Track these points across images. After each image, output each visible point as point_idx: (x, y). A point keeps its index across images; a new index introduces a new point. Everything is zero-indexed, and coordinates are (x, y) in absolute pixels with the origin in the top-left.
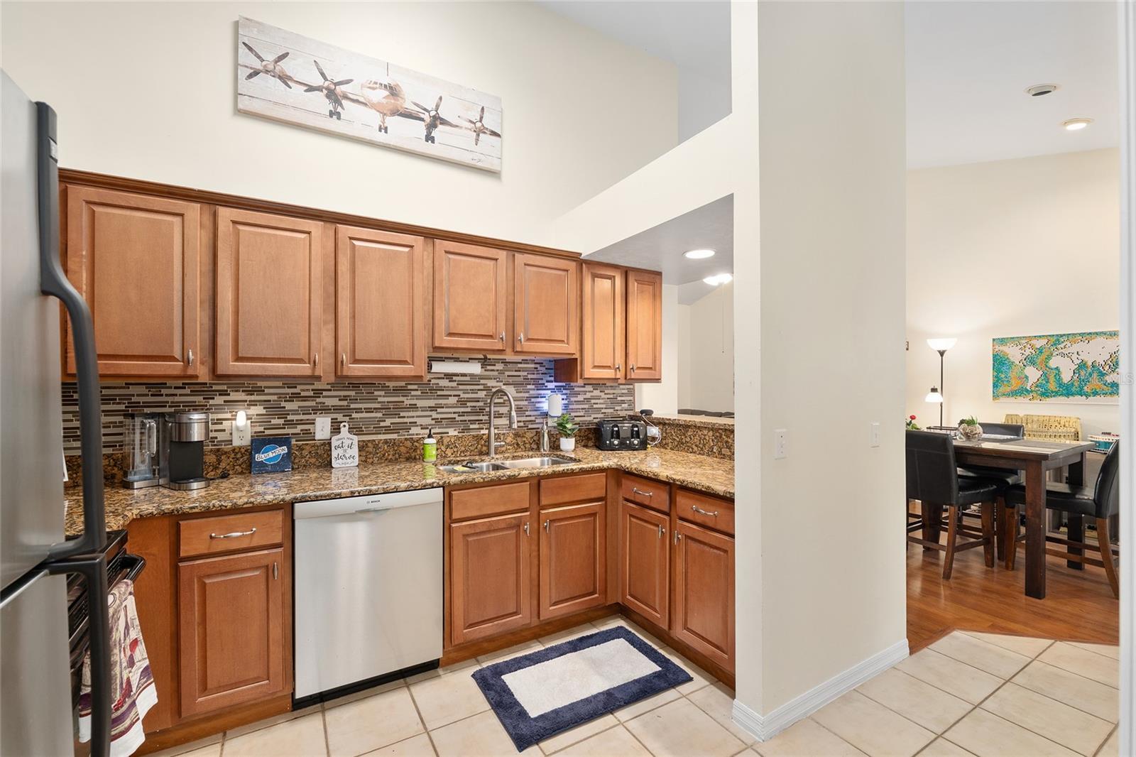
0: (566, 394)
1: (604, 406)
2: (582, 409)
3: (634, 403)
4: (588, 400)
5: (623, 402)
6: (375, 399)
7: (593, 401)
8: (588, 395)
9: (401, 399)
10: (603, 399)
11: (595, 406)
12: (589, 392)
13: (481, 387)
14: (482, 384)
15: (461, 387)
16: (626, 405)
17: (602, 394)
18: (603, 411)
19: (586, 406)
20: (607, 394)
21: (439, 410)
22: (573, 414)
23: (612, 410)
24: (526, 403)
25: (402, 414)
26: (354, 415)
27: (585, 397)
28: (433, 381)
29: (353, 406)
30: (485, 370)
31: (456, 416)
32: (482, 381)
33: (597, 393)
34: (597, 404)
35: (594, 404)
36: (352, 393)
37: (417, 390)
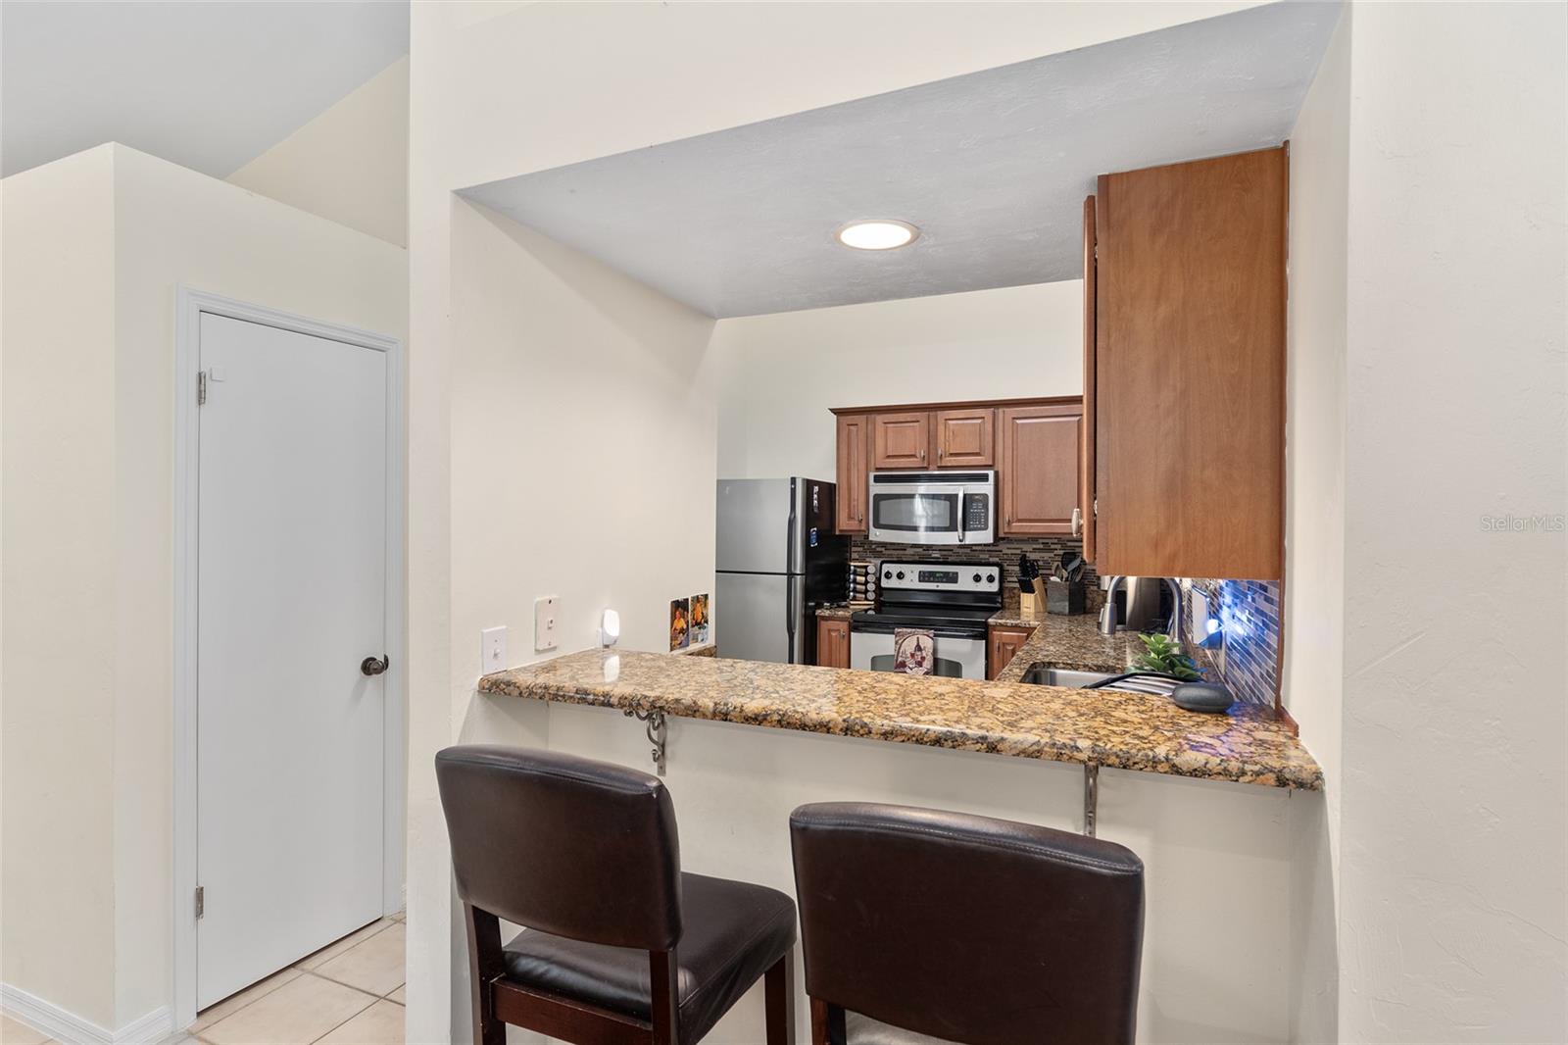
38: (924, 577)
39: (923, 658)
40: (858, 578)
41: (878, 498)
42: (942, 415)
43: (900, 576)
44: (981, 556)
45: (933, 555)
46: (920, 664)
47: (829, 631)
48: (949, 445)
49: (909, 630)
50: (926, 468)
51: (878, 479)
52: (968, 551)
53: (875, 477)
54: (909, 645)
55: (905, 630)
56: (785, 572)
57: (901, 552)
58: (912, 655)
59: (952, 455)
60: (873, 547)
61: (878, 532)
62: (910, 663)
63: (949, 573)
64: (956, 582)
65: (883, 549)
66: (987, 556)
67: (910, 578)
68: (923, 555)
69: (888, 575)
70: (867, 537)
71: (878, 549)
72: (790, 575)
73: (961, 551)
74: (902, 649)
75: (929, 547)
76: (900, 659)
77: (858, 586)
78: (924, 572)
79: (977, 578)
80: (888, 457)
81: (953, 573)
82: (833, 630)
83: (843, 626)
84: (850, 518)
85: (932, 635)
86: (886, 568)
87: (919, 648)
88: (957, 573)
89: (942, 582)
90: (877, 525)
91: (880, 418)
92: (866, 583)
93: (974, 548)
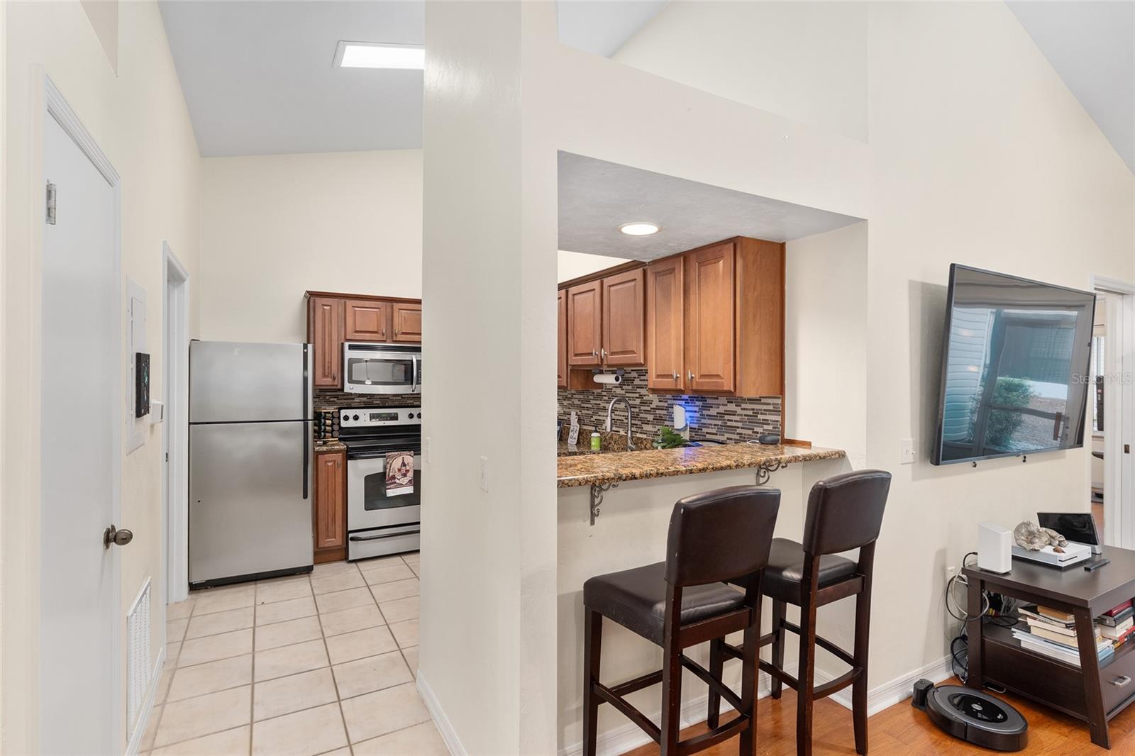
0: (699, 406)
1: (740, 425)
2: (714, 425)
3: (783, 425)
4: (721, 415)
5: (766, 422)
6: (588, 401)
7: (727, 417)
8: (722, 409)
9: (598, 402)
10: (738, 415)
11: (729, 423)
12: (723, 405)
13: (637, 395)
14: (639, 393)
15: (627, 395)
16: (770, 427)
17: (739, 410)
18: (739, 431)
19: (719, 423)
20: (744, 409)
21: (616, 412)
22: (705, 430)
23: (750, 432)
24: (665, 412)
25: (600, 413)
26: (583, 412)
27: (718, 410)
28: (614, 389)
29: (583, 405)
30: (640, 380)
31: (623, 418)
32: (638, 390)
33: (731, 407)
34: (732, 421)
35: (728, 420)
36: (582, 397)
37: (605, 396)
38: (372, 417)
39: (408, 471)
40: (327, 421)
41: (351, 361)
42: (397, 306)
43: (356, 418)
44: (408, 402)
45: (375, 402)
46: (405, 475)
47: (326, 462)
48: (402, 327)
49: (396, 453)
50: (384, 341)
51: (351, 347)
52: (400, 398)
53: (349, 346)
54: (397, 463)
55: (393, 453)
56: (302, 418)
57: (352, 401)
58: (399, 470)
59: (403, 333)
60: (328, 397)
61: (352, 385)
62: (398, 475)
63: (391, 413)
64: (397, 419)
65: (335, 399)
66: (412, 401)
67: (365, 419)
68: (370, 402)
69: (346, 418)
70: (342, 389)
71: (331, 399)
72: (305, 420)
73: (395, 398)
74: (392, 467)
75: (371, 396)
76: (391, 474)
77: (327, 428)
78: (373, 414)
79: (411, 416)
80: (356, 332)
81: (394, 413)
82: (329, 462)
83: (339, 457)
84: (324, 376)
85: (412, 455)
86: (343, 413)
87: (404, 464)
88: (397, 414)
89: (387, 420)
90: (350, 381)
91: (350, 303)
92: (333, 424)
93: (404, 396)
